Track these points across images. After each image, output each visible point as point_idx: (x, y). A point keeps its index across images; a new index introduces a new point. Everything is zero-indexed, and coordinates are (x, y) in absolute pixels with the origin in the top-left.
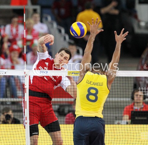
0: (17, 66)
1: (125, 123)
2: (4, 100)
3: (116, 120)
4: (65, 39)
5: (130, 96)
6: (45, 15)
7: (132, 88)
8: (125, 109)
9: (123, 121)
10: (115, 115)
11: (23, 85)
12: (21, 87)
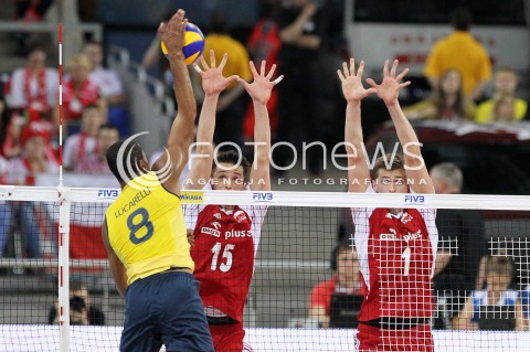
0: (40, 178)
1: (315, 325)
2: (5, 262)
3: (292, 316)
4: (164, 109)
5: (328, 256)
6: (113, 48)
7: (334, 235)
8: (315, 291)
9: (309, 320)
10: (288, 305)
11: (56, 226)
12: (50, 230)
